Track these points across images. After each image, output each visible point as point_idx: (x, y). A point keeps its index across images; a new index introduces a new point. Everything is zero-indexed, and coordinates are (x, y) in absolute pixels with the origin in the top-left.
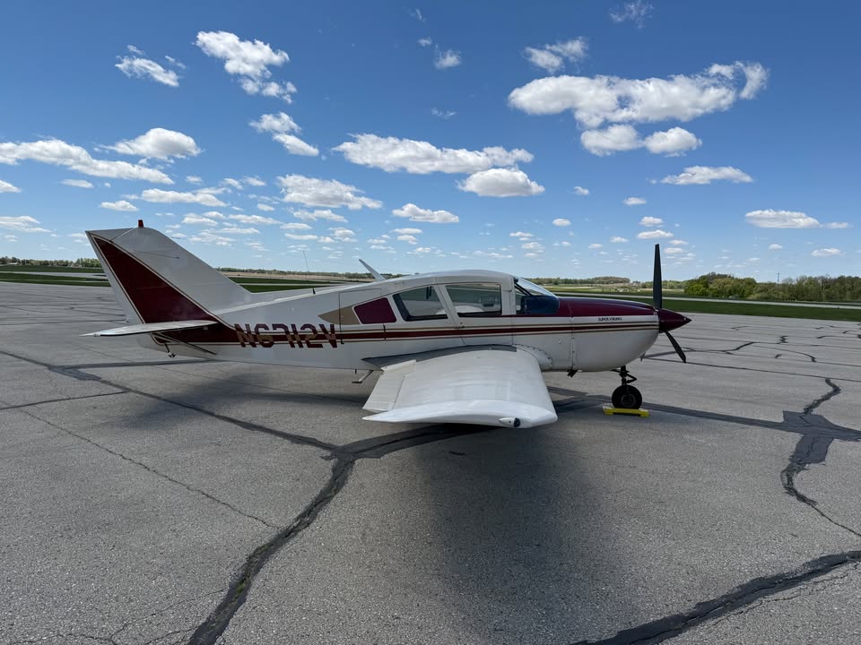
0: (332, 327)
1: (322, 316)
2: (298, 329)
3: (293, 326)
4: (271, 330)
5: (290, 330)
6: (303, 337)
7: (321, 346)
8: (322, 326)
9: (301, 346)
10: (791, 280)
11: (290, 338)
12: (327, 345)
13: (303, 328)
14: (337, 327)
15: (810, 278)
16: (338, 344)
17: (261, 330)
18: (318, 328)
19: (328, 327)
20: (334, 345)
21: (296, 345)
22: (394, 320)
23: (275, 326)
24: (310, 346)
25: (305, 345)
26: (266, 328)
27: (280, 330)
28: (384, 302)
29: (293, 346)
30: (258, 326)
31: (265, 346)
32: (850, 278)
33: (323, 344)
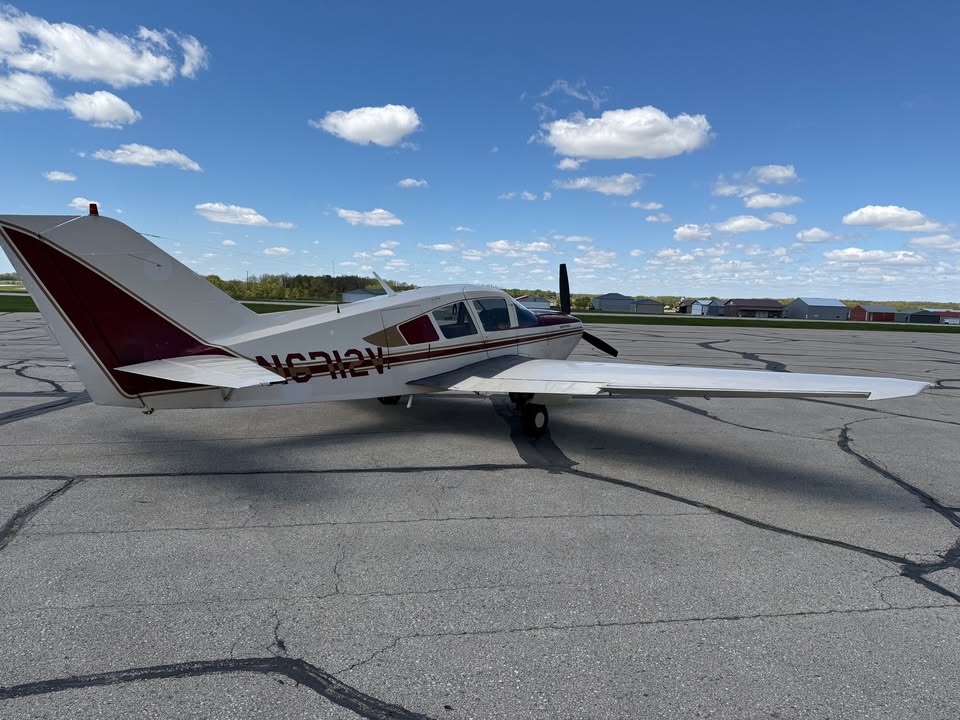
0: (380, 350)
1: (367, 339)
2: (342, 356)
3: (336, 353)
4: (308, 359)
5: (333, 357)
6: (347, 365)
7: (366, 374)
8: (368, 350)
9: (344, 376)
10: (254, 278)
11: (331, 367)
12: (373, 372)
13: (347, 354)
14: (385, 350)
15: (272, 277)
16: (385, 369)
17: (295, 361)
18: (365, 354)
19: (375, 352)
20: (381, 371)
21: (339, 376)
22: (437, 338)
23: (313, 355)
24: (354, 374)
25: (348, 375)
26: (302, 358)
27: (321, 359)
28: (425, 319)
29: (334, 377)
30: (290, 357)
31: (299, 381)
32: (305, 277)
33: (369, 371)
